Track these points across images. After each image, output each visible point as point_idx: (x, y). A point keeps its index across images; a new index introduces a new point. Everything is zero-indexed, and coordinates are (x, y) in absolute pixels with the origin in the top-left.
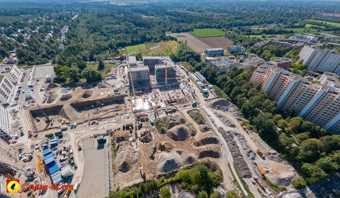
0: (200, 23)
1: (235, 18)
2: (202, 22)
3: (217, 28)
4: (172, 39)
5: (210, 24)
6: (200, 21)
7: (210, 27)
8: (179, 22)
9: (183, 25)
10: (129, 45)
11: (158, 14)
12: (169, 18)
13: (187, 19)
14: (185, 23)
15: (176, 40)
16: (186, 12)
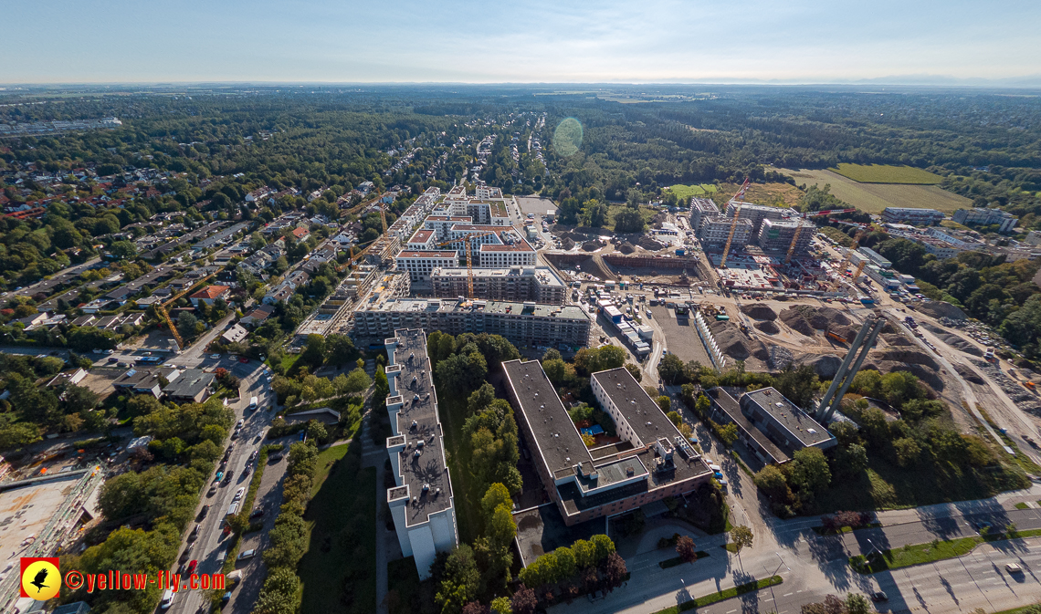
0: (857, 150)
1: (977, 144)
2: (864, 149)
3: (913, 166)
4: (781, 179)
5: (891, 154)
6: (855, 147)
7: (890, 162)
8: (793, 144)
9: (808, 154)
10: (678, 181)
11: (727, 125)
12: (762, 134)
13: (818, 141)
14: (811, 149)
15: (792, 182)
16: (809, 122)
